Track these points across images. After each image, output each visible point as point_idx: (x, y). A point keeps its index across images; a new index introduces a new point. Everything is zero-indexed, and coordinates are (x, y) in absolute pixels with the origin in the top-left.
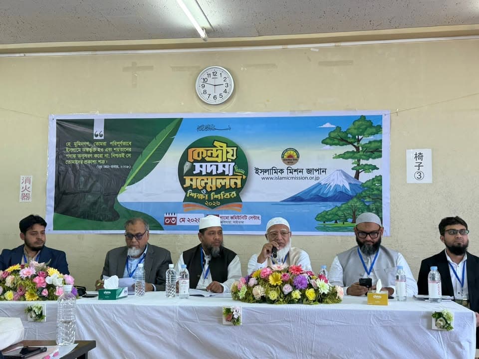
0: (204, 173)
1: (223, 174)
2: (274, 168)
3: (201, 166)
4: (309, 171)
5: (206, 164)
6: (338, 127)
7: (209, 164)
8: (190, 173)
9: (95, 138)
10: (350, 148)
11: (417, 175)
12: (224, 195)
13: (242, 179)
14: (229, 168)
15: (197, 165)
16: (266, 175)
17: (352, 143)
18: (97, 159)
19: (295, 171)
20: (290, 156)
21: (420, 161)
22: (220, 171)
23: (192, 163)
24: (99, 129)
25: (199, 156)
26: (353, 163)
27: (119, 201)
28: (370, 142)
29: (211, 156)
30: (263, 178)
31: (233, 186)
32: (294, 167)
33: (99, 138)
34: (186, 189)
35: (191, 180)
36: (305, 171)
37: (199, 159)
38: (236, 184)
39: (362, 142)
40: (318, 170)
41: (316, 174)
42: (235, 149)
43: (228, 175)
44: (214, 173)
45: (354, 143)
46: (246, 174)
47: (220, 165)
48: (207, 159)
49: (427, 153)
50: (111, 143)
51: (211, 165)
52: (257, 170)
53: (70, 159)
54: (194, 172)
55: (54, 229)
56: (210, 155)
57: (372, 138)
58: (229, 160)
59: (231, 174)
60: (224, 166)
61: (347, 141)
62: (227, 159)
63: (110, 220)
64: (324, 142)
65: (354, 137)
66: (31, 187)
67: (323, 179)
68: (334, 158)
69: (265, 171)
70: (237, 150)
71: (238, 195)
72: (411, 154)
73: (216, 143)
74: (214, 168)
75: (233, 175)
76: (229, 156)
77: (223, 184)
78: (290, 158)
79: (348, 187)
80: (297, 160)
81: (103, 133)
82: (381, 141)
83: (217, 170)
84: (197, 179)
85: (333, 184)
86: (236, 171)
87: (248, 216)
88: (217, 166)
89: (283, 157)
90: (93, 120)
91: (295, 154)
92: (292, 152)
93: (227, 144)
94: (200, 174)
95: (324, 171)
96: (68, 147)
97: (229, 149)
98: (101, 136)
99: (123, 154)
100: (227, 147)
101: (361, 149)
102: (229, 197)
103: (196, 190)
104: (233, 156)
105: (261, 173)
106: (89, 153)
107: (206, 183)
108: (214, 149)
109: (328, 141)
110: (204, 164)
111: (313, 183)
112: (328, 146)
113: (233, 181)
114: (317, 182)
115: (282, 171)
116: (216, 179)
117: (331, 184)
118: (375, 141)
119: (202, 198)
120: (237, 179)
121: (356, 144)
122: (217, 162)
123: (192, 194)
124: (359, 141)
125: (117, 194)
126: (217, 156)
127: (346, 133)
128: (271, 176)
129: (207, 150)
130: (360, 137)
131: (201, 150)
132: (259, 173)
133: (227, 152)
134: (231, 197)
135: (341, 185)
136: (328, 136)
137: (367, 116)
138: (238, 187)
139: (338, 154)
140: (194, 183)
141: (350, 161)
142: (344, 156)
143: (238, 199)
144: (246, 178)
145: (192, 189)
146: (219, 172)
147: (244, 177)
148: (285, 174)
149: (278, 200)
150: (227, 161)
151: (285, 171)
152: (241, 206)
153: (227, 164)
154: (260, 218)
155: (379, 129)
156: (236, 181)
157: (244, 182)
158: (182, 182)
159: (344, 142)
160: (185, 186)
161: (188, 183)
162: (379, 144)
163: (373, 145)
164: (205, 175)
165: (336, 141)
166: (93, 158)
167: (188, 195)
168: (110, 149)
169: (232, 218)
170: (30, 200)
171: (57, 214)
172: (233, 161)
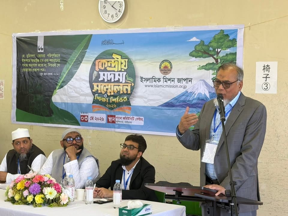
0: (106, 81)
1: (118, 81)
2: (154, 77)
3: (104, 75)
4: (179, 80)
5: (107, 73)
6: (201, 41)
7: (109, 73)
8: (97, 80)
9: (38, 51)
10: (211, 60)
11: (264, 86)
12: (119, 99)
13: (131, 86)
14: (122, 77)
15: (101, 74)
16: (148, 83)
17: (212, 56)
18: (40, 68)
19: (169, 80)
20: (166, 67)
21: (267, 73)
22: (116, 79)
23: (98, 72)
24: (40, 44)
25: (102, 67)
26: (213, 74)
27: (53, 101)
28: (227, 55)
29: (111, 67)
30: (146, 86)
31: (125, 92)
32: (168, 76)
33: (41, 51)
34: (94, 93)
35: (98, 86)
36: (176, 80)
37: (103, 68)
38: (127, 90)
39: (221, 55)
40: (185, 80)
41: (184, 82)
42: (127, 60)
43: (121, 83)
44: (113, 80)
45: (214, 55)
46: (134, 82)
47: (117, 74)
48: (108, 69)
49: (274, 66)
50: (48, 55)
51: (111, 74)
52: (142, 78)
53: (26, 67)
54: (100, 80)
55: (17, 121)
56: (110, 66)
57: (228, 51)
58: (123, 70)
59: (124, 82)
60: (119, 75)
61: (208, 54)
62: (121, 69)
63: (47, 116)
64: (191, 55)
65: (214, 50)
66: (4, 88)
67: (190, 87)
68: (198, 69)
69: (147, 80)
70: (128, 61)
71: (128, 99)
72: (260, 65)
73: (114, 56)
74: (112, 76)
75: (126, 83)
76: (123, 67)
77: (119, 90)
79: (208, 95)
80: (170, 70)
81: (43, 47)
82: (235, 54)
83: (114, 78)
84: (101, 85)
85: (197, 92)
86: (127, 79)
87: (135, 117)
88: (114, 74)
89: (160, 68)
90: (37, 36)
91: (169, 65)
92: (167, 64)
93: (121, 56)
94: (103, 81)
95: (190, 80)
96: (24, 58)
97: (123, 61)
98: (42, 49)
99: (55, 64)
100: (121, 59)
101: (219, 61)
102: (122, 101)
103: (101, 94)
104: (125, 66)
105: (144, 81)
106: (35, 63)
107: (107, 89)
108: (113, 60)
109: (194, 53)
110: (106, 73)
111: (182, 91)
114: (185, 90)
115: (159, 80)
116: (114, 85)
117: (195, 92)
118: (231, 54)
119: (104, 102)
120: (128, 86)
121: (215, 57)
122: (114, 71)
123: (98, 98)
124: (218, 53)
125: (51, 96)
126: (115, 67)
127: (208, 46)
128: (152, 84)
129: (108, 61)
130: (219, 50)
131: (104, 61)
132: (143, 81)
133: (122, 63)
134: (123, 101)
135: (203, 94)
136: (194, 50)
137: (225, 30)
138: (128, 93)
139: (201, 66)
140: (99, 89)
141: (211, 72)
142: (206, 67)
143: (128, 103)
144: (134, 85)
145: (98, 93)
146: (115, 80)
147: (133, 84)
148: (161, 83)
149: (156, 105)
150: (121, 71)
151: (162, 80)
152: (130, 109)
153: (121, 73)
154: (143, 120)
155: (234, 41)
157: (133, 88)
158: (92, 87)
159: (207, 55)
160: (94, 91)
161: (96, 88)
162: (234, 56)
163: (230, 57)
164: (106, 82)
165: (200, 54)
166: (37, 67)
167: (95, 99)
168: (47, 60)
169: (124, 118)
170: (3, 98)
171: (18, 109)
172: (125, 71)
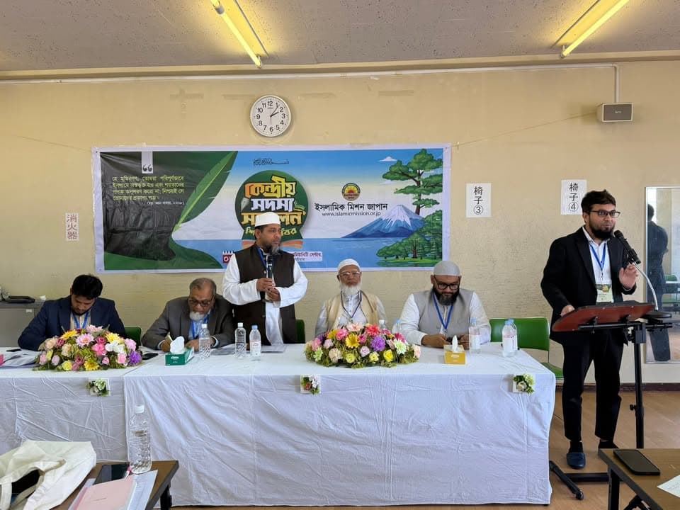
0: (263, 209)
1: (282, 210)
2: (334, 204)
3: (259, 202)
4: (370, 206)
5: (265, 200)
6: (399, 161)
7: (267, 200)
8: (248, 209)
9: (143, 172)
10: (411, 183)
11: (476, 210)
12: (284, 232)
13: (302, 214)
14: (289, 204)
15: (255, 201)
16: (327, 211)
17: (413, 178)
18: (147, 195)
19: (356, 206)
20: (351, 191)
21: (479, 195)
22: (279, 207)
23: (250, 199)
24: (147, 163)
25: (256, 192)
26: (414, 198)
27: (174, 239)
28: (431, 176)
29: (270, 192)
30: (324, 214)
31: (293, 223)
32: (355, 202)
33: (147, 172)
34: (244, 227)
35: (250, 217)
36: (366, 207)
37: (257, 194)
38: (296, 220)
39: (423, 177)
40: (378, 206)
41: (377, 209)
42: (294, 184)
43: (287, 211)
44: (273, 209)
45: (415, 177)
46: (306, 210)
47: (279, 201)
48: (266, 195)
49: (487, 188)
50: (161, 178)
51: (270, 201)
52: (317, 205)
53: (117, 195)
54: (252, 209)
55: (106, 269)
56: (268, 191)
57: (432, 172)
58: (288, 196)
59: (291, 210)
60: (283, 202)
61: (408, 176)
62: (286, 194)
63: (165, 259)
64: (385, 177)
65: (415, 171)
66: (77, 224)
67: (384, 214)
68: (395, 193)
69: (326, 207)
70: (296, 185)
72: (470, 188)
73: (274, 178)
74: (273, 204)
75: (293, 211)
76: (288, 191)
77: (283, 221)
78: (351, 194)
79: (409, 222)
80: (357, 195)
81: (152, 167)
82: (441, 175)
83: (276, 206)
84: (255, 215)
85: (394, 220)
86: (296, 207)
87: (309, 252)
88: (276, 202)
89: (343, 193)
90: (140, 153)
91: (356, 189)
92: (352, 188)
93: (285, 178)
94: (258, 210)
95: (385, 206)
96: (115, 182)
97: (288, 185)
98: (150, 170)
99: (175, 190)
100: (286, 182)
101: (421, 183)
102: (289, 234)
104: (292, 191)
105: (321, 208)
106: (138, 188)
108: (273, 184)
109: (389, 175)
110: (262, 200)
111: (374, 218)
112: (389, 181)
113: (292, 218)
114: (378, 217)
115: (342, 207)
117: (392, 220)
118: (436, 175)
120: (296, 215)
121: (416, 179)
122: (275, 198)
123: (251, 232)
124: (420, 175)
125: (171, 232)
126: (276, 192)
127: (407, 167)
128: (332, 212)
129: (265, 186)
130: (421, 171)
131: (258, 185)
132: (319, 209)
133: (286, 188)
134: (291, 234)
135: (402, 221)
136: (389, 171)
137: (429, 149)
138: (298, 223)
139: (399, 189)
140: (252, 220)
141: (411, 196)
142: (405, 191)
143: (298, 236)
144: (306, 215)
145: (250, 226)
146: (277, 208)
147: (304, 213)
148: (346, 210)
149: (339, 236)
150: (286, 197)
151: (346, 207)
152: (301, 243)
153: (286, 200)
155: (440, 163)
156: (295, 217)
157: (304, 218)
158: (240, 219)
159: (405, 177)
160: (243, 223)
161: (246, 220)
162: (440, 178)
163: (434, 180)
164: (263, 212)
165: (397, 176)
166: (143, 195)
167: (247, 233)
168: (161, 184)
170: (78, 239)
171: (107, 254)
172: (292, 197)
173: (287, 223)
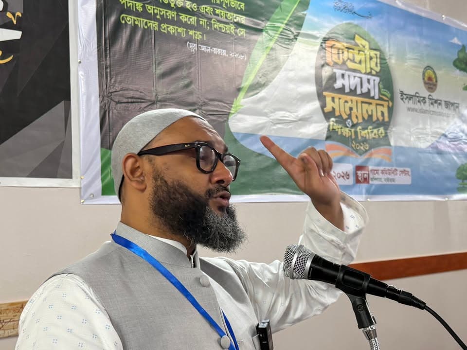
1: (368, 94)
2: (417, 95)
3: (344, 77)
4: (447, 104)
5: (350, 73)
6: (463, 45)
7: (352, 75)
12: (372, 132)
13: (388, 106)
14: (374, 88)
15: (338, 73)
16: (410, 104)
19: (435, 102)
20: (430, 78)
22: (365, 90)
23: (332, 68)
25: (339, 57)
29: (354, 61)
30: (409, 109)
31: (381, 118)
34: (328, 117)
35: (333, 99)
36: (443, 103)
37: (340, 62)
40: (453, 104)
41: (452, 109)
42: (378, 53)
44: (359, 91)
46: (393, 99)
47: (365, 79)
48: (349, 64)
51: (355, 77)
52: (402, 93)
54: (336, 86)
56: (352, 59)
59: (377, 97)
60: (369, 82)
62: (371, 69)
64: (455, 64)
68: (463, 89)
69: (410, 97)
70: (380, 56)
71: (386, 132)
73: (358, 40)
74: (358, 82)
75: (380, 99)
76: (372, 65)
77: (370, 113)
78: (430, 83)
80: (435, 85)
83: (362, 87)
84: (340, 99)
86: (382, 92)
87: (398, 169)
88: (361, 79)
89: (423, 79)
91: (433, 76)
92: (431, 73)
93: (369, 43)
94: (341, 90)
95: (458, 106)
97: (372, 53)
99: (232, 27)
100: (370, 49)
102: (378, 136)
103: (341, 120)
104: (377, 65)
105: (406, 99)
106: (169, 6)
107: (351, 109)
108: (356, 48)
109: (458, 63)
110: (346, 74)
112: (458, 70)
113: (379, 110)
114: (453, 121)
115: (425, 100)
116: (363, 102)
119: (347, 136)
120: (383, 105)
122: (360, 72)
123: (336, 127)
125: (227, 115)
126: (360, 63)
128: (415, 106)
132: (404, 100)
133: (371, 58)
136: (457, 57)
139: (466, 85)
140: (336, 107)
143: (386, 141)
144: (392, 106)
145: (335, 117)
146: (364, 92)
147: (391, 104)
148: (427, 106)
149: (424, 146)
150: (370, 74)
151: (427, 100)
152: (390, 153)
153: (371, 79)
154: (410, 173)
156: (382, 109)
160: (325, 110)
161: (329, 104)
164: (348, 94)
167: (331, 128)
168: (208, 10)
169: (383, 172)
172: (377, 74)
173: (374, 119)
